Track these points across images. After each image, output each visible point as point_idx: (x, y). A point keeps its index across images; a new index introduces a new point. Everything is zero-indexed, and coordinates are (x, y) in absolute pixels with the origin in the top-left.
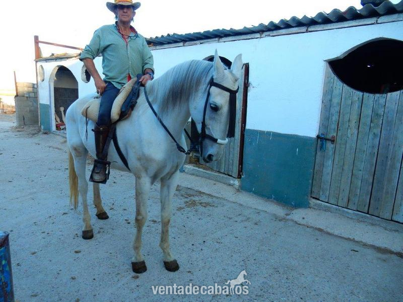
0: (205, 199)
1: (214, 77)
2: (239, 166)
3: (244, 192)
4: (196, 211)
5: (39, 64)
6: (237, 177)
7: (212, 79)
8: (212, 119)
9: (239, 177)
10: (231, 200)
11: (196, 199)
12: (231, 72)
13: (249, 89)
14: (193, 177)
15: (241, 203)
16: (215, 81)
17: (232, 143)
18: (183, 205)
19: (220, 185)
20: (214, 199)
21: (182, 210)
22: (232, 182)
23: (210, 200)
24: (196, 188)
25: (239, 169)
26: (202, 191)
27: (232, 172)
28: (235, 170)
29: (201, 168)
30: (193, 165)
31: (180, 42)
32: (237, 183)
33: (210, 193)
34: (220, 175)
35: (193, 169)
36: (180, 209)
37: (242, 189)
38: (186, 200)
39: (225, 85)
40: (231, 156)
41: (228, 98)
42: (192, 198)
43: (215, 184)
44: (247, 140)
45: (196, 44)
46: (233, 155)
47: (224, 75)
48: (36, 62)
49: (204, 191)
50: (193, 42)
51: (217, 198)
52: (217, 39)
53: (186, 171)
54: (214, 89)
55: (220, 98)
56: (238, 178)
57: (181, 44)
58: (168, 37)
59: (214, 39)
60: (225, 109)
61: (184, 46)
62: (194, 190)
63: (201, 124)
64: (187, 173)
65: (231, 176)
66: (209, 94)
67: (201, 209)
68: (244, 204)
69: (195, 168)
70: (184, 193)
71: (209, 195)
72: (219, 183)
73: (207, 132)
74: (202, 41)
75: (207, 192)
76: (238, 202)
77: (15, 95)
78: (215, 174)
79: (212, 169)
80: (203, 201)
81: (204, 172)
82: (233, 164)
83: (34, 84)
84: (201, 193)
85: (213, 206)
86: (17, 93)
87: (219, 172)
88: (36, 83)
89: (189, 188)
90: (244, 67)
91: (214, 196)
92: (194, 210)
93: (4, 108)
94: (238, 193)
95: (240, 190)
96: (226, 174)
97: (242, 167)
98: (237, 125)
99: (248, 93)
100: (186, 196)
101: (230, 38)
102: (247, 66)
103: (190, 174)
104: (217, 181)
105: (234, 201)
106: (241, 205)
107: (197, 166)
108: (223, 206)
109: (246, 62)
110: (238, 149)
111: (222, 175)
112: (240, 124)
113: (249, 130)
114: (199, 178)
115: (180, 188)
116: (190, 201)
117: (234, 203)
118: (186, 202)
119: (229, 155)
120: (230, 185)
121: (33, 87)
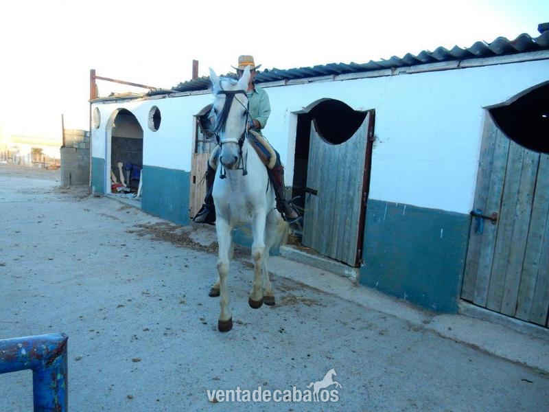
0: (309, 295)
2: (358, 251)
3: (364, 288)
4: (297, 311)
5: (94, 106)
6: (354, 265)
9: (358, 265)
10: (344, 297)
11: (297, 294)
13: (374, 144)
14: (293, 263)
15: (361, 302)
17: (348, 219)
18: (279, 302)
19: (330, 276)
20: (321, 295)
21: (278, 309)
22: (347, 272)
23: (316, 296)
24: (297, 279)
25: (357, 254)
26: (305, 283)
27: (347, 258)
28: (352, 256)
29: (305, 251)
30: (293, 246)
31: (281, 80)
32: (354, 274)
33: (317, 286)
34: (330, 261)
35: (293, 253)
36: (274, 307)
37: (361, 282)
38: (283, 294)
40: (347, 236)
42: (291, 292)
43: (323, 274)
44: (370, 214)
45: (303, 83)
46: (350, 234)
48: (91, 103)
49: (307, 284)
50: (299, 80)
51: (326, 294)
52: (332, 76)
53: (283, 254)
56: (356, 267)
57: (283, 82)
58: (266, 74)
59: (328, 77)
62: (293, 281)
64: (285, 257)
65: (346, 264)
67: (304, 309)
68: (364, 304)
69: (295, 251)
70: (280, 285)
71: (314, 289)
72: (329, 273)
74: (311, 79)
75: (312, 285)
76: (356, 301)
77: (62, 145)
78: (323, 260)
79: (319, 254)
80: (307, 298)
81: (308, 257)
82: (349, 248)
83: (86, 132)
84: (303, 286)
85: (320, 305)
86: (64, 143)
87: (329, 258)
88: (88, 130)
89: (287, 279)
90: (368, 114)
91: (322, 292)
92: (294, 309)
93: (46, 162)
94: (354, 289)
95: (358, 284)
96: (338, 261)
97: (361, 252)
98: (357, 193)
99: (373, 151)
100: (282, 289)
101: (350, 76)
102: (373, 113)
103: (289, 259)
104: (326, 270)
105: (351, 300)
106: (360, 305)
107: (298, 249)
108: (334, 305)
109: (370, 109)
110: (356, 227)
111: (333, 262)
112: (361, 192)
113: (373, 201)
114: (301, 264)
115: (275, 278)
116: (289, 297)
117: (350, 302)
118: (283, 298)
119: (344, 235)
120: (344, 276)
121: (85, 136)
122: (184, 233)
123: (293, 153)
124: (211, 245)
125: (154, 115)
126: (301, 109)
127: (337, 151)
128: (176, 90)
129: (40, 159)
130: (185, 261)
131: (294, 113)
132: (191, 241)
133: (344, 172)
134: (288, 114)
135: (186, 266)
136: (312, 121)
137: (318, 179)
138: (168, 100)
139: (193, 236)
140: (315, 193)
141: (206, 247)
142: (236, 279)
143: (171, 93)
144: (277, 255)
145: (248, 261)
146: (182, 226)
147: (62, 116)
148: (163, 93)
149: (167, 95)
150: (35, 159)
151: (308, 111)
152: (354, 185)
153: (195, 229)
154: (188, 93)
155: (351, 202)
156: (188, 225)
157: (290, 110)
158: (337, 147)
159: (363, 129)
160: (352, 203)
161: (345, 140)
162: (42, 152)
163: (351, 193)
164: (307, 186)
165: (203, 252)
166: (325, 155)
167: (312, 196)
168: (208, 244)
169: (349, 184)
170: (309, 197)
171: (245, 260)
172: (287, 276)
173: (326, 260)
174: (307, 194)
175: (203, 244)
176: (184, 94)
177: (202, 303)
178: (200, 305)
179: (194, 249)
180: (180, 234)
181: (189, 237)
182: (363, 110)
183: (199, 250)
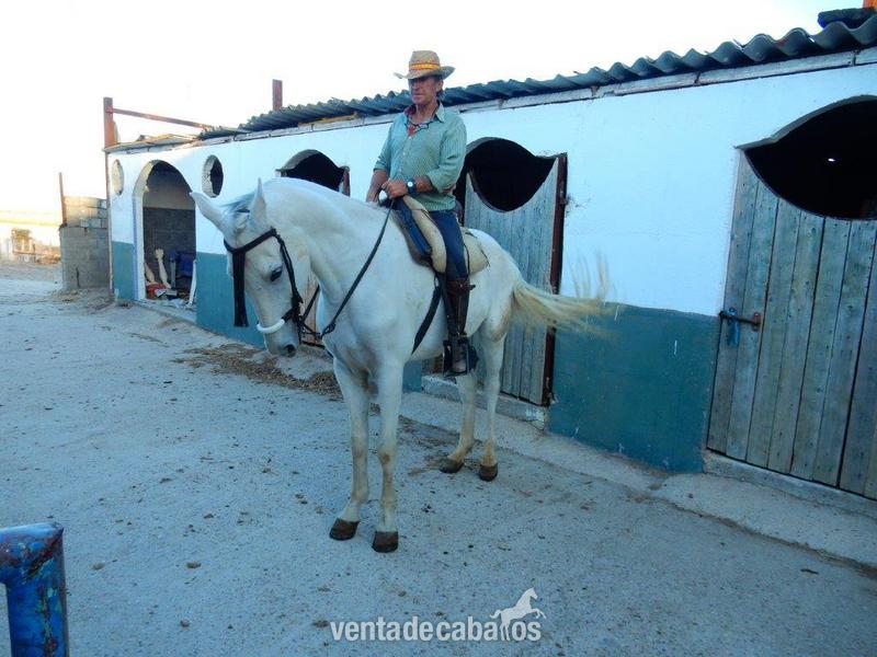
2: (545, 380)
3: (556, 437)
5: (113, 157)
6: (539, 403)
9: (546, 403)
10: (526, 453)
13: (567, 209)
14: (442, 401)
15: (551, 460)
18: (422, 465)
19: (502, 420)
21: (420, 476)
22: (528, 414)
24: (450, 428)
25: (544, 385)
27: (529, 391)
28: (536, 393)
32: (540, 415)
35: (443, 386)
36: (414, 473)
37: (552, 429)
38: (428, 452)
40: (527, 356)
42: (441, 447)
46: (532, 354)
48: (107, 153)
52: (496, 102)
53: (428, 388)
56: (543, 405)
58: (391, 100)
59: (491, 103)
62: (445, 431)
64: (430, 394)
65: (527, 400)
68: (556, 463)
70: (424, 438)
74: (464, 107)
76: (544, 459)
77: (61, 222)
82: (531, 375)
83: (101, 201)
86: (65, 220)
88: (104, 197)
89: (434, 427)
90: (557, 162)
93: (37, 252)
94: (542, 439)
95: (548, 432)
96: (515, 397)
97: (551, 381)
99: (566, 219)
100: (428, 444)
101: (526, 100)
102: (563, 161)
103: (436, 396)
105: (535, 456)
106: (551, 465)
109: (560, 152)
110: (542, 341)
115: (415, 427)
116: (437, 456)
117: (534, 460)
118: (428, 458)
119: (523, 354)
120: (524, 420)
121: (99, 208)
122: (267, 360)
124: (310, 379)
125: (212, 171)
127: (509, 222)
128: (244, 129)
129: (27, 247)
130: (270, 405)
132: (279, 372)
133: (520, 256)
135: (272, 413)
136: (469, 176)
138: (234, 145)
139: (281, 365)
141: (303, 381)
143: (239, 133)
144: (418, 391)
146: (263, 349)
147: (60, 175)
148: (225, 135)
149: (231, 138)
150: (19, 248)
152: (537, 276)
154: (266, 133)
158: (509, 214)
159: (549, 186)
161: (521, 204)
162: (30, 235)
165: (298, 390)
168: (306, 376)
169: (529, 274)
172: (434, 423)
175: (298, 376)
176: (258, 134)
177: (299, 471)
178: (295, 473)
179: (283, 385)
180: (260, 362)
181: (276, 366)
182: (548, 156)
183: (293, 387)
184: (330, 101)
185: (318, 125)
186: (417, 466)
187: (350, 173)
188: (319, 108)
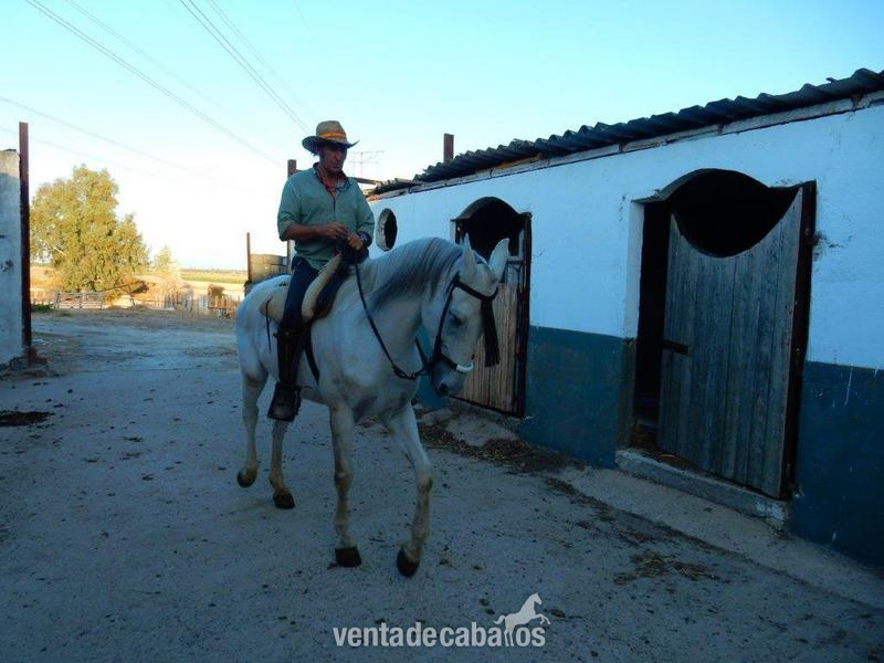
0: (689, 555)
1: (461, 274)
2: (784, 467)
3: (802, 542)
4: (672, 592)
6: (778, 495)
7: (457, 277)
8: (451, 333)
9: (785, 495)
10: (764, 561)
11: (663, 549)
12: (487, 268)
13: (816, 250)
14: (643, 483)
15: (802, 576)
16: (461, 280)
17: (760, 400)
18: (630, 569)
19: (721, 515)
20: (713, 555)
21: (629, 585)
22: (760, 508)
23: (700, 557)
24: (656, 518)
25: (784, 474)
26: (674, 527)
27: (762, 480)
28: (772, 478)
29: (665, 460)
30: (641, 450)
31: (610, 144)
32: (777, 513)
33: (700, 535)
34: (724, 485)
35: (643, 464)
36: (622, 579)
37: (794, 530)
38: (634, 551)
39: (476, 288)
40: (758, 434)
41: (479, 307)
42: (649, 545)
43: (709, 510)
44: (810, 391)
45: (654, 145)
46: (765, 432)
47: (475, 274)
49: (679, 529)
50: (647, 142)
51: (724, 552)
52: (715, 127)
53: (623, 465)
54: (458, 293)
55: (465, 306)
56: (780, 499)
57: (615, 148)
59: (708, 129)
60: (474, 323)
61: (621, 152)
62: (650, 522)
63: (434, 339)
64: (626, 473)
65: (759, 491)
66: (450, 298)
67: (685, 586)
68: (810, 581)
69: (647, 460)
70: (625, 529)
71: (696, 541)
72: (721, 507)
73: (443, 351)
74: (670, 138)
75: (689, 532)
76: (791, 572)
77: (246, 278)
78: (709, 480)
79: (696, 468)
80: (685, 560)
81: (674, 474)
82: (764, 458)
83: (281, 258)
84: (671, 533)
85: (717, 578)
86: (250, 277)
87: (720, 477)
88: (286, 255)
89: (634, 516)
90: (800, 193)
91: (713, 547)
92: (663, 585)
93: (228, 307)
94: (782, 543)
95: (789, 534)
96: (741, 485)
97: (793, 469)
98: (779, 350)
99: (816, 264)
100: (631, 538)
101: (756, 122)
102: (810, 189)
103: (634, 475)
104: (713, 500)
105: (778, 568)
106: (803, 583)
107: (651, 457)
108: (746, 580)
109: (805, 179)
110: (778, 418)
111: (728, 486)
112: (788, 349)
113: (818, 365)
114: (660, 487)
115: (611, 514)
116: (647, 557)
117: (777, 573)
118: (636, 559)
119: (751, 432)
120: (753, 516)
121: (281, 264)
122: (437, 422)
123: (638, 275)
124: (484, 446)
125: (386, 224)
126: (652, 194)
127: (730, 269)
128: (420, 180)
129: (219, 302)
130: (442, 475)
131: (637, 202)
132: (450, 437)
133: (747, 309)
134: (627, 205)
135: (445, 485)
136: (672, 217)
137: (690, 326)
138: (408, 197)
139: (452, 427)
140: (682, 350)
141: (476, 448)
142: (538, 514)
143: (414, 185)
144: (611, 468)
145: (554, 477)
146: (433, 410)
147: (248, 234)
148: (399, 187)
149: (406, 190)
150: (213, 303)
151: (664, 197)
152: (772, 334)
153: (455, 417)
154: (442, 183)
155: (764, 367)
156: (444, 407)
157: (629, 198)
158: (729, 261)
159: (788, 224)
160: (768, 369)
161: (748, 247)
162: (224, 292)
163: (765, 350)
164: (665, 338)
165: (472, 459)
166: (703, 277)
167: (677, 356)
168: (480, 443)
169: (760, 334)
170: (671, 357)
171: (550, 475)
172: (635, 511)
173: (711, 481)
174: (666, 353)
175: (471, 442)
176: (434, 185)
177: (482, 566)
178: (477, 568)
179: (456, 452)
180: (430, 424)
181: (447, 429)
182: (789, 185)
183: (464, 454)
184: (512, 143)
185: (497, 171)
186: (623, 570)
187: (532, 219)
188: (501, 152)
